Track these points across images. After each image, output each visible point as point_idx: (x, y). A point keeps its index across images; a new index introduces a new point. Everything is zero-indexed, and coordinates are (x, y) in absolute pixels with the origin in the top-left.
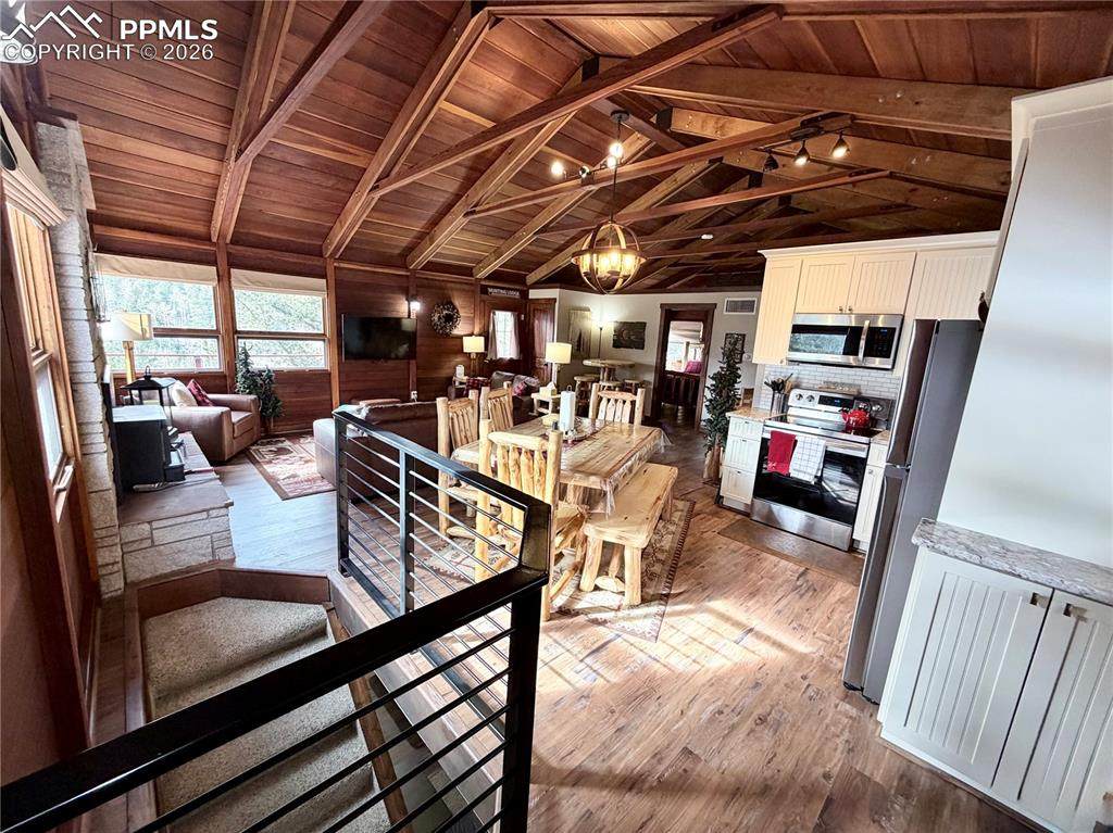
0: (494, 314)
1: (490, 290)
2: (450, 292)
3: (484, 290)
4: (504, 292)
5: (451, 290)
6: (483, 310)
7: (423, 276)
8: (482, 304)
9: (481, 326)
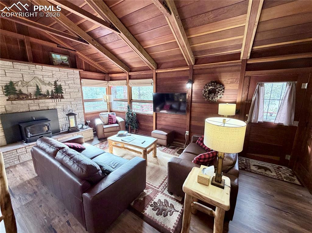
0: (261, 85)
2: (219, 74)
5: (220, 72)
6: (248, 84)
7: (198, 68)
8: (247, 79)
9: (244, 96)
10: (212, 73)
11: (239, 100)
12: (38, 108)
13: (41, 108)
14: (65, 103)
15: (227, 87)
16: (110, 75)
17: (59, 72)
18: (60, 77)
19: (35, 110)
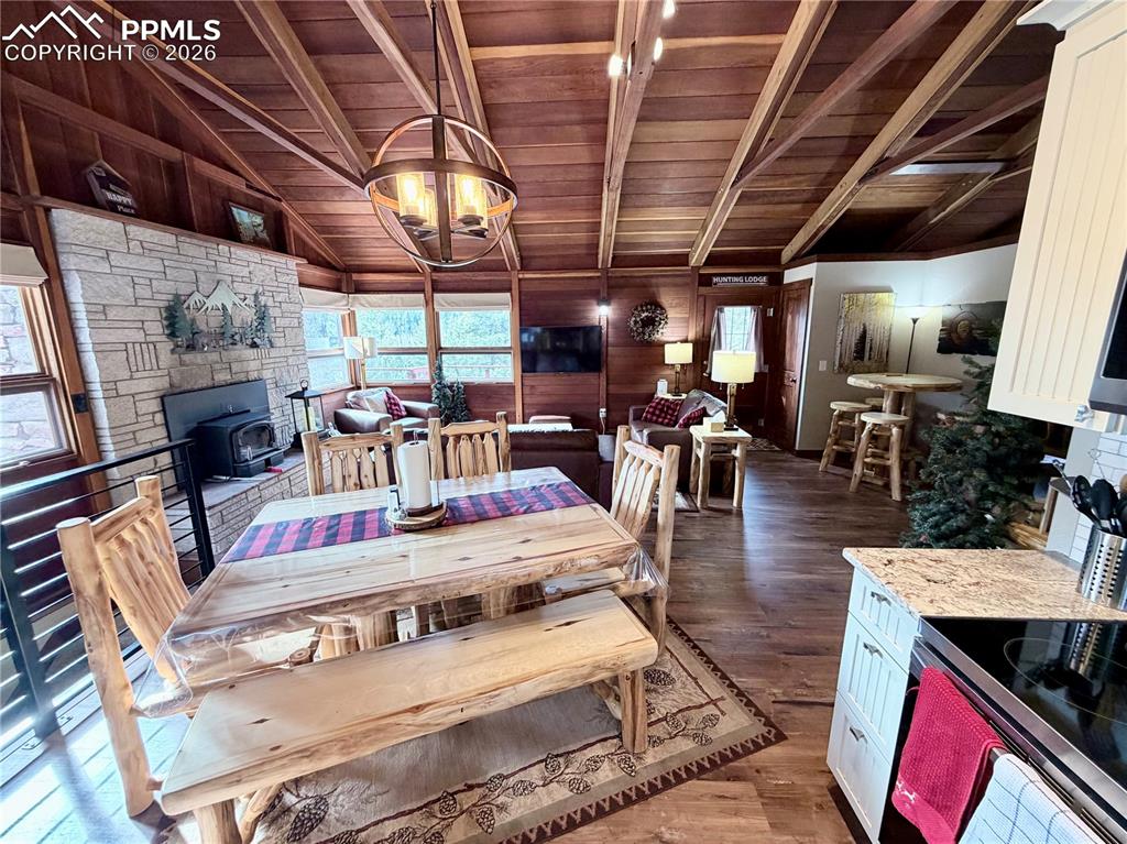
0: (721, 311)
1: (715, 280)
2: (655, 289)
3: (705, 281)
4: (740, 279)
5: (657, 286)
6: (702, 308)
7: (618, 275)
8: (701, 299)
9: (699, 329)
10: (645, 286)
11: (691, 336)
12: (229, 377)
13: (237, 378)
14: (278, 360)
15: (671, 313)
16: (355, 277)
17: (261, 266)
18: (262, 281)
19: (224, 383)
